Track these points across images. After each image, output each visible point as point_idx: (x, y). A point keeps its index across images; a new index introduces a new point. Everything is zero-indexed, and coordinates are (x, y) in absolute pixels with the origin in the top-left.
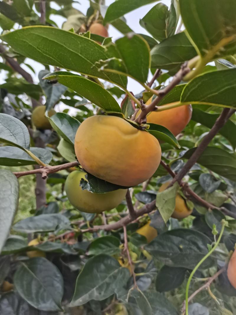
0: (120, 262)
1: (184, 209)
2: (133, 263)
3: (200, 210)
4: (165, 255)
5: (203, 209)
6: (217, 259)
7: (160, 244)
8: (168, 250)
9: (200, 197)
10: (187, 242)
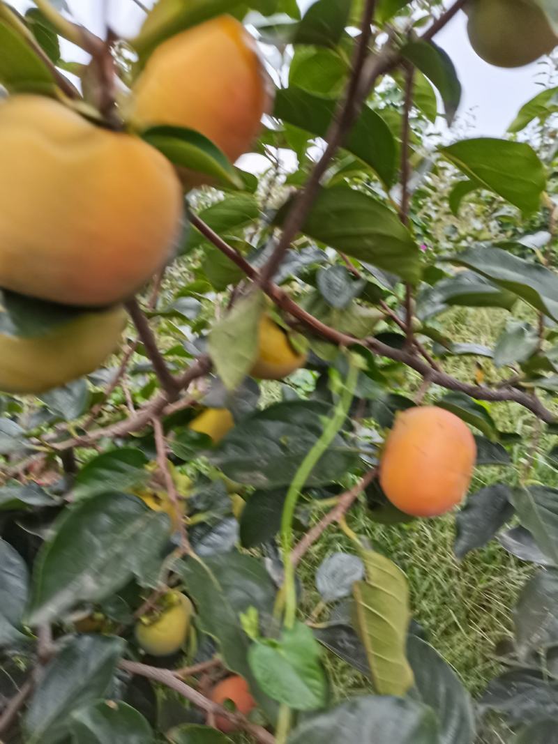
0: (150, 503)
1: (286, 355)
2: (180, 499)
3: (323, 352)
4: (250, 467)
5: (330, 348)
6: (358, 453)
7: (239, 444)
8: (256, 454)
9: (321, 323)
10: (297, 429)
